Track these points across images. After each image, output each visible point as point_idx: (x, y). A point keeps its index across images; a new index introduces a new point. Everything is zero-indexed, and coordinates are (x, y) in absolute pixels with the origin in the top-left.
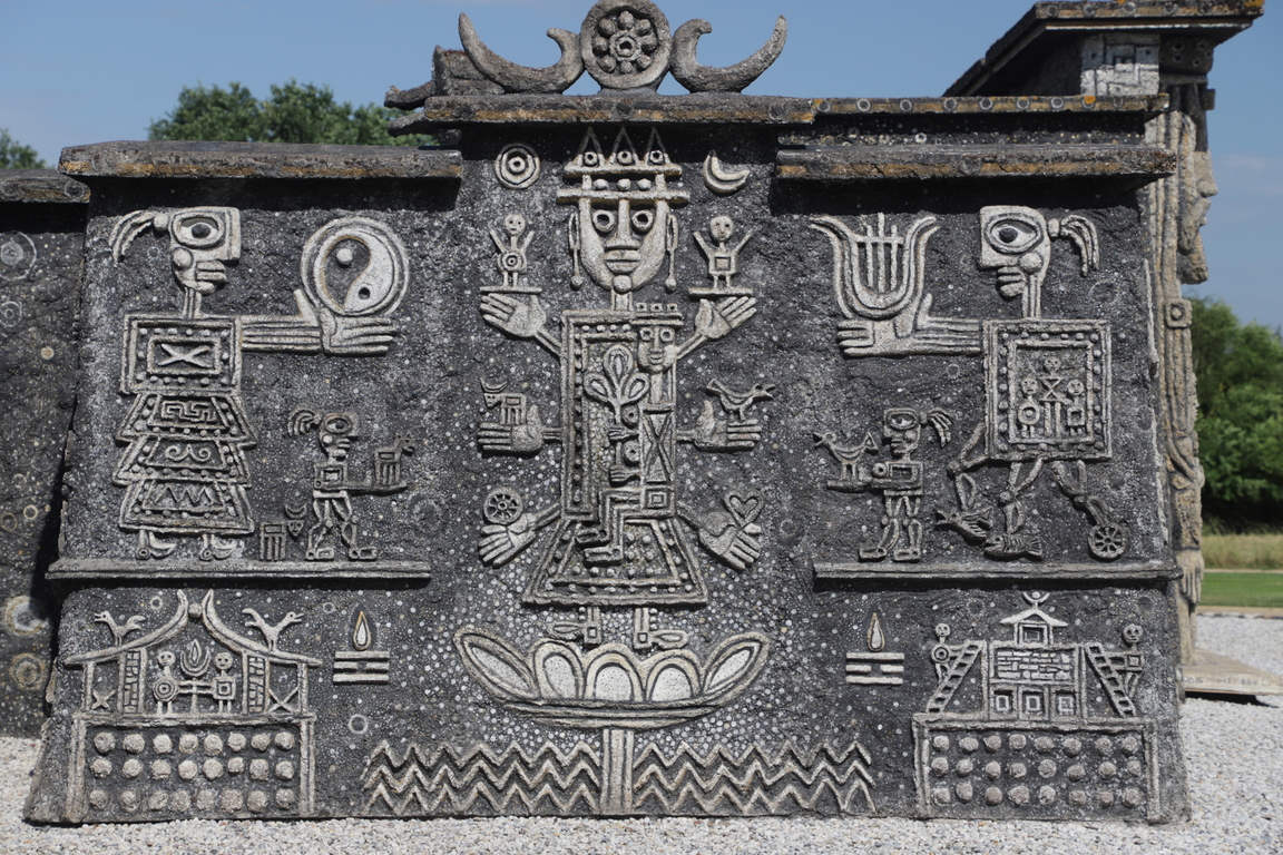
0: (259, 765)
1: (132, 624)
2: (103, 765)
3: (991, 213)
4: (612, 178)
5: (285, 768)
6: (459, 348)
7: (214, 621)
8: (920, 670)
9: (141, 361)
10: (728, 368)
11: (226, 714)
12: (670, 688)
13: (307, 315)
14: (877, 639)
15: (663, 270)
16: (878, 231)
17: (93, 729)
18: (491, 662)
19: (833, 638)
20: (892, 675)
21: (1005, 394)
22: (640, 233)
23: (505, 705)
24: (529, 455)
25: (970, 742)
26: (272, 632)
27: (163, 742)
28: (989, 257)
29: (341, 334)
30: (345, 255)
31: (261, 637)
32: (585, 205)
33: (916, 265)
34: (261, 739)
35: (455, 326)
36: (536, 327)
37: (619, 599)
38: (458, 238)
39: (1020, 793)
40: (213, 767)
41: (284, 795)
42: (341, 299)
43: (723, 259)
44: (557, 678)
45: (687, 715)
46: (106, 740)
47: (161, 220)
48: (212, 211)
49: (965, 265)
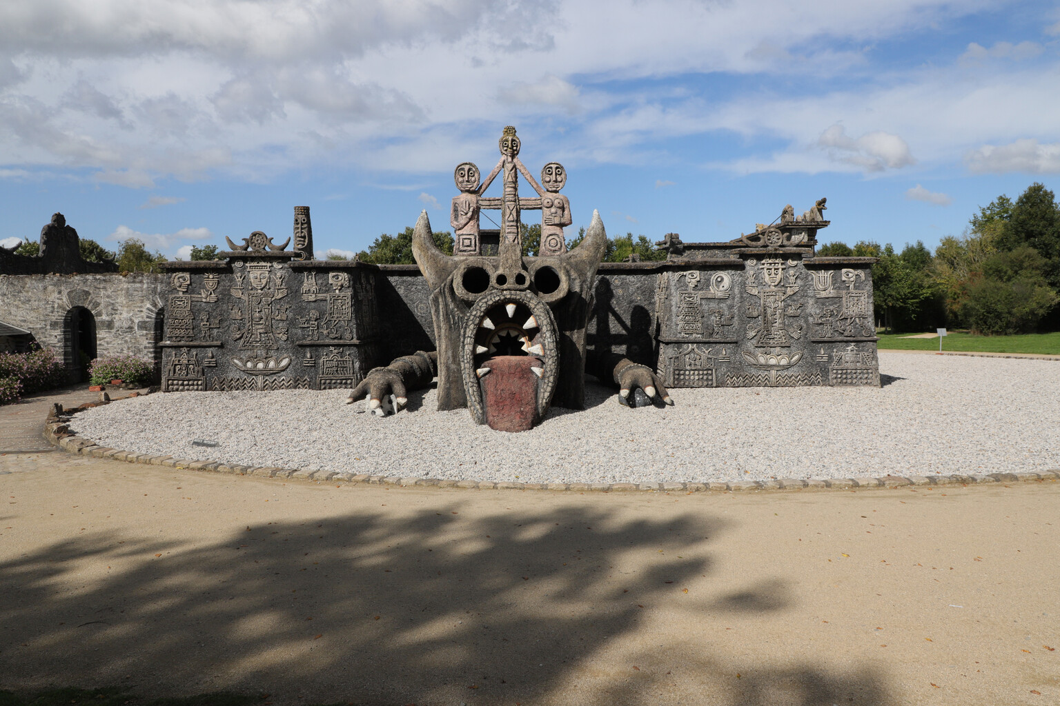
0: (705, 377)
1: (681, 350)
2: (676, 377)
3: (844, 270)
4: (771, 264)
6: (742, 297)
7: (696, 350)
8: (830, 357)
9: (681, 301)
10: (793, 301)
11: (699, 367)
12: (784, 362)
13: (712, 291)
14: (823, 352)
15: (780, 282)
16: (822, 273)
17: (675, 370)
18: (749, 357)
19: (814, 352)
20: (825, 359)
21: (847, 305)
22: (776, 275)
23: (750, 365)
24: (755, 318)
25: (840, 372)
26: (707, 352)
27: (687, 372)
28: (844, 279)
29: (719, 295)
30: (719, 279)
31: (704, 352)
32: (765, 269)
33: (829, 281)
34: (705, 372)
35: (741, 293)
36: (757, 293)
37: (773, 346)
38: (741, 276)
39: (849, 381)
40: (697, 378)
41: (710, 383)
42: (718, 288)
43: (792, 279)
44: (762, 360)
45: (787, 367)
46: (677, 372)
47: (685, 273)
48: (694, 271)
49: (839, 281)
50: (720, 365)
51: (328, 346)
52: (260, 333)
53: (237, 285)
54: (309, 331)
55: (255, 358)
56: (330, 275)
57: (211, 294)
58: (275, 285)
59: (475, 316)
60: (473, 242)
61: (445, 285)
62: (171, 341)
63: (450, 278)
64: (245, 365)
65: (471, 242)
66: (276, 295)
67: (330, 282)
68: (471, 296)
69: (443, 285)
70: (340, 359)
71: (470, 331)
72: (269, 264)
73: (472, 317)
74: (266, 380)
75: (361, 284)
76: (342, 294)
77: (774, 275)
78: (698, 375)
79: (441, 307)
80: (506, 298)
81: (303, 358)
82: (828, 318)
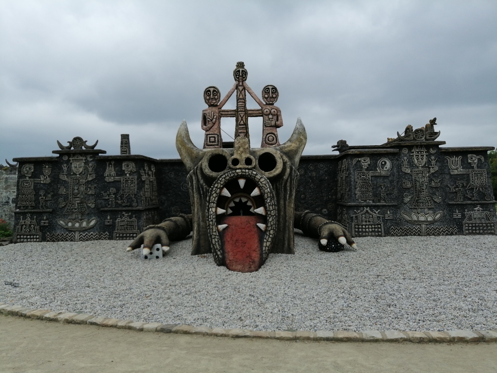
0: (376, 229)
1: (359, 211)
2: (357, 230)
3: (469, 155)
4: (418, 152)
5: (380, 230)
6: (399, 175)
7: (369, 211)
8: (463, 215)
9: (358, 178)
10: (435, 177)
11: (372, 223)
12: (430, 219)
13: (379, 171)
14: (457, 212)
15: (425, 164)
16: (454, 159)
17: (355, 225)
18: (406, 216)
19: (451, 212)
20: (460, 216)
21: (473, 179)
22: (422, 159)
23: (407, 221)
24: (409, 189)
25: (471, 225)
26: (377, 212)
27: (364, 227)
28: (469, 161)
29: (383, 173)
30: (383, 163)
31: (375, 213)
32: (415, 156)
33: (459, 163)
34: (376, 226)
35: (398, 172)
36: (409, 172)
37: (423, 207)
38: (398, 160)
39: (478, 231)
40: (370, 230)
41: (380, 233)
42: (383, 169)
43: (433, 162)
44: (415, 218)
45: (432, 223)
46: (357, 227)
47: (360, 159)
48: (366, 158)
49: (466, 162)
50: (386, 222)
51: (122, 211)
52: (78, 203)
53: (63, 172)
54: (109, 202)
55: (74, 220)
56: (123, 164)
57: (47, 178)
58: (88, 172)
59: (217, 187)
60: (216, 140)
62: (20, 209)
63: (200, 163)
64: (67, 225)
65: (215, 139)
66: (88, 178)
67: (123, 169)
68: (214, 174)
69: (196, 167)
70: (129, 220)
71: (214, 198)
72: (84, 158)
73: (214, 189)
74: (81, 234)
75: (145, 170)
76: (131, 177)
77: (421, 160)
78: (372, 228)
79: (194, 182)
80: (238, 175)
81: (105, 219)
82: (460, 188)
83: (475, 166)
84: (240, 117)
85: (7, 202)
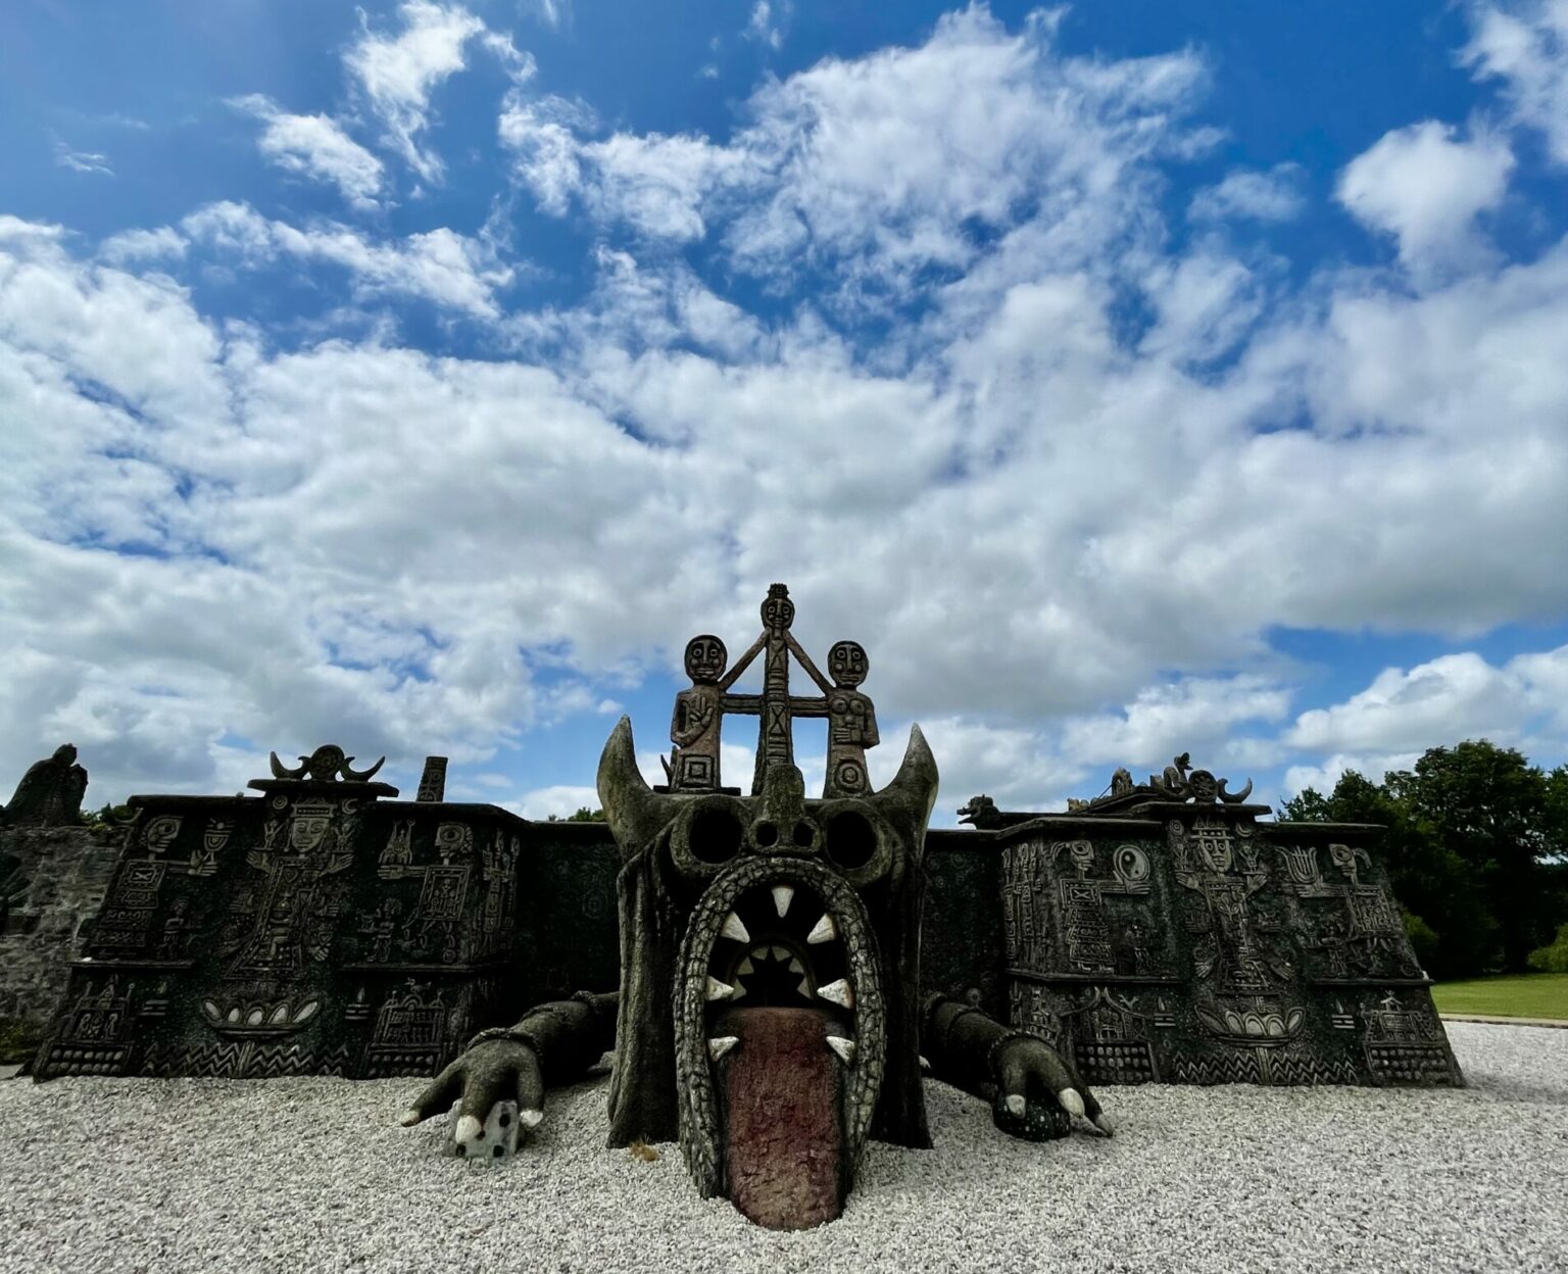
0: (1136, 1061)
2: (1082, 1060)
3: (1333, 846)
4: (1209, 832)
5: (1145, 1062)
6: (1172, 893)
7: (1109, 1000)
8: (1358, 1021)
9: (1069, 898)
10: (1262, 902)
11: (1120, 1038)
12: (1275, 1030)
13: (1119, 880)
14: (1341, 1010)
15: (1232, 865)
16: (1298, 852)
18: (1209, 1019)
19: (1325, 1010)
20: (1350, 1025)
21: (1356, 913)
22: (1222, 852)
23: (1215, 1035)
24: (1204, 934)
25: (1385, 1053)
26: (1130, 1004)
27: (1100, 1050)
28: (1336, 862)
29: (1131, 886)
30: (1128, 858)
31: (1126, 1006)
32: (1202, 841)
33: (1314, 864)
34: (1134, 1050)
35: (1168, 884)
36: (1196, 886)
37: (1248, 993)
38: (1162, 852)
39: (1408, 1075)
40: (1121, 1063)
41: (1147, 1073)
42: (1129, 875)
43: (1251, 861)
44: (1234, 1024)
45: (1284, 1042)
46: (1081, 1049)
47: (1068, 845)
48: (1083, 842)
49: (1329, 866)
50: (1159, 1035)
51: (404, 975)
52: (278, 946)
53: (262, 843)
54: (374, 943)
55: (245, 1003)
56: (440, 830)
57: (209, 859)
58: (335, 846)
59: (711, 910)
60: (708, 770)
61: (652, 847)
62: (94, 958)
63: (662, 833)
64: (225, 1015)
65: (704, 769)
66: (331, 864)
67: (438, 842)
68: (705, 867)
69: (647, 847)
70: (421, 1005)
71: (700, 946)
72: (332, 807)
73: (705, 914)
74: (260, 1053)
75: (494, 850)
76: (455, 868)
77: (1218, 853)
78: (1123, 1056)
79: (639, 893)
80: (775, 873)
81: (348, 1002)
82: (1331, 939)
83: (1353, 876)
84: (771, 715)
85: (66, 932)
